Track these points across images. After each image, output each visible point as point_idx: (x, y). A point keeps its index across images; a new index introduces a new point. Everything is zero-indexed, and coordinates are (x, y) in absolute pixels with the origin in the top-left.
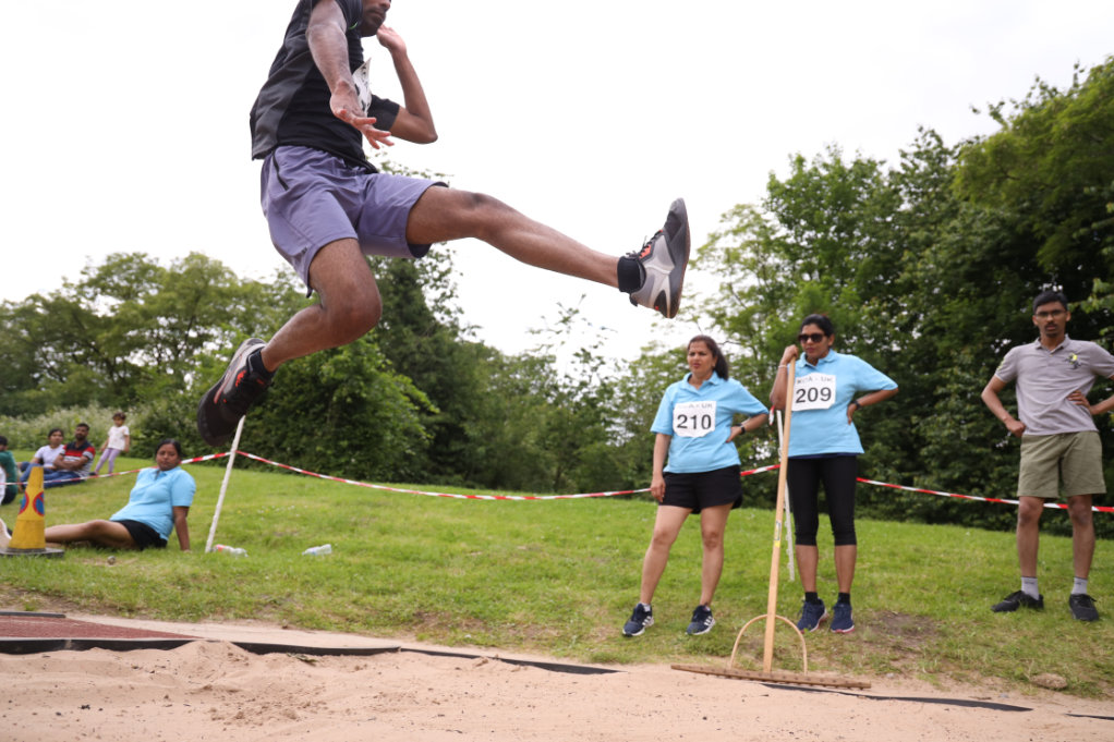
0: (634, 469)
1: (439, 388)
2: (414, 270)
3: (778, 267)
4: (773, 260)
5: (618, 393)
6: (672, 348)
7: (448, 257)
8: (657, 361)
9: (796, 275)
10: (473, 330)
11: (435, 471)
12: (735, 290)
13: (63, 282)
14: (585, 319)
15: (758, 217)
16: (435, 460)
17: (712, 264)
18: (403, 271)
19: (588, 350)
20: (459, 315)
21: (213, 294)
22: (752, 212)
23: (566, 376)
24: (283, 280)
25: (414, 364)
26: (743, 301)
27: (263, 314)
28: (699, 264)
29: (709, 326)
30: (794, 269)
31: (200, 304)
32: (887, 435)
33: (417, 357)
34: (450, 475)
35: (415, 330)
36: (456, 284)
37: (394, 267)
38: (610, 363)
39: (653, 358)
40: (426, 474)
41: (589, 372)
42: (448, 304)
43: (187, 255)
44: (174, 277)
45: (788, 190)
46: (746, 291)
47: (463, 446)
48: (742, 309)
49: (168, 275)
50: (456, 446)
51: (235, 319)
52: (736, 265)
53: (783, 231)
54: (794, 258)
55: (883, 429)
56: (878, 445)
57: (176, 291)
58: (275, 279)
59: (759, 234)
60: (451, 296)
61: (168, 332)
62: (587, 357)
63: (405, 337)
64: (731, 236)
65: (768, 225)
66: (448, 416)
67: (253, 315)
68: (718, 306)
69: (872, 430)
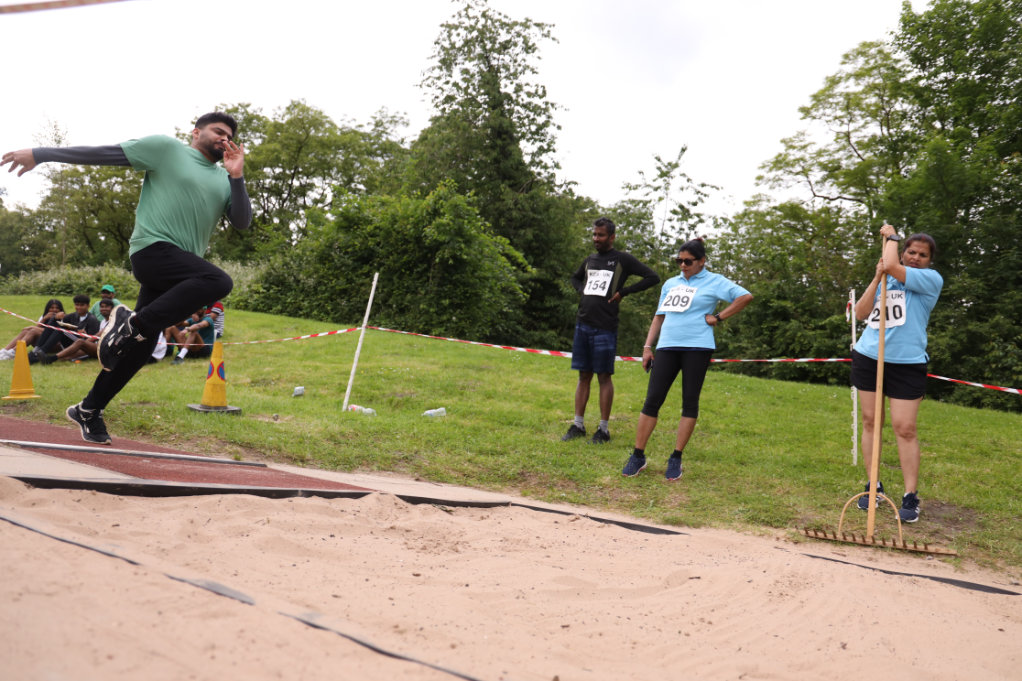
0: (729, 331)
1: (534, 244)
2: (512, 125)
3: (904, 115)
4: (899, 106)
5: (716, 252)
6: (777, 204)
7: (546, 110)
8: (760, 215)
9: (926, 121)
10: (570, 186)
11: (529, 327)
12: (853, 140)
13: (176, 132)
14: (683, 175)
15: (887, 57)
16: (531, 316)
17: (828, 111)
18: (501, 125)
19: (686, 206)
20: (556, 171)
21: (314, 144)
22: (880, 52)
23: (663, 234)
24: (380, 129)
25: (510, 220)
26: (860, 152)
27: (362, 165)
28: (814, 113)
29: (819, 178)
30: (924, 114)
31: (301, 154)
32: (1011, 307)
33: (515, 214)
34: (544, 330)
35: (510, 186)
36: (553, 137)
37: (492, 122)
38: (710, 222)
39: (757, 213)
40: (519, 328)
41: (687, 230)
42: (545, 158)
43: (288, 104)
44: (277, 127)
45: (925, 25)
46: (866, 140)
47: (557, 303)
48: (859, 160)
49: (271, 125)
50: (550, 302)
51: (335, 169)
52: (857, 112)
53: (915, 73)
54: (925, 103)
55: (1007, 301)
56: (999, 318)
57: (280, 142)
58: (373, 127)
59: (886, 77)
60: (548, 150)
61: (274, 182)
62: (684, 213)
63: (502, 193)
64: (852, 81)
65: (898, 66)
66: (544, 272)
67: (352, 165)
68: (832, 158)
69: (994, 301)
